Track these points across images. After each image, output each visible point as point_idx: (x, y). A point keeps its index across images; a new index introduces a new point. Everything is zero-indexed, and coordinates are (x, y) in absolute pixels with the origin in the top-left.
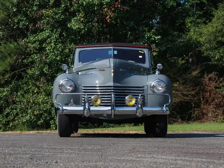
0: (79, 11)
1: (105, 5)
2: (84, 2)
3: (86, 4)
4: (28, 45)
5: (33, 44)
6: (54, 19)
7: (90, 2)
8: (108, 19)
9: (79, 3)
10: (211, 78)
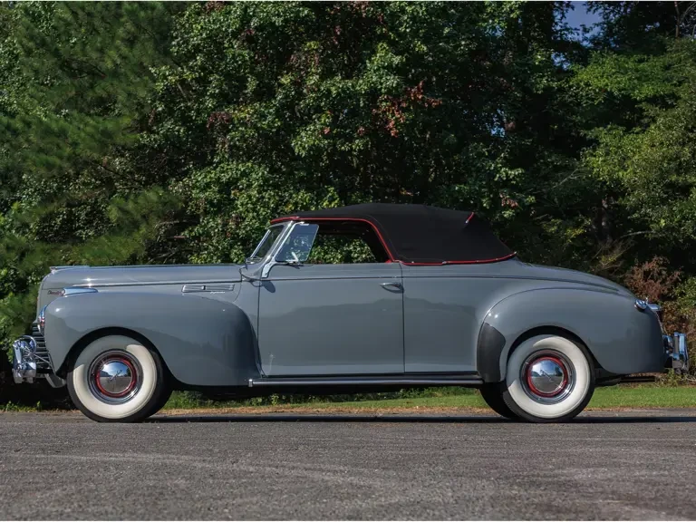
0: (319, 110)
1: (385, 94)
2: (333, 89)
3: (338, 94)
4: (191, 195)
5: (204, 190)
6: (257, 129)
7: (348, 89)
8: (391, 129)
9: (319, 90)
10: (650, 271)
